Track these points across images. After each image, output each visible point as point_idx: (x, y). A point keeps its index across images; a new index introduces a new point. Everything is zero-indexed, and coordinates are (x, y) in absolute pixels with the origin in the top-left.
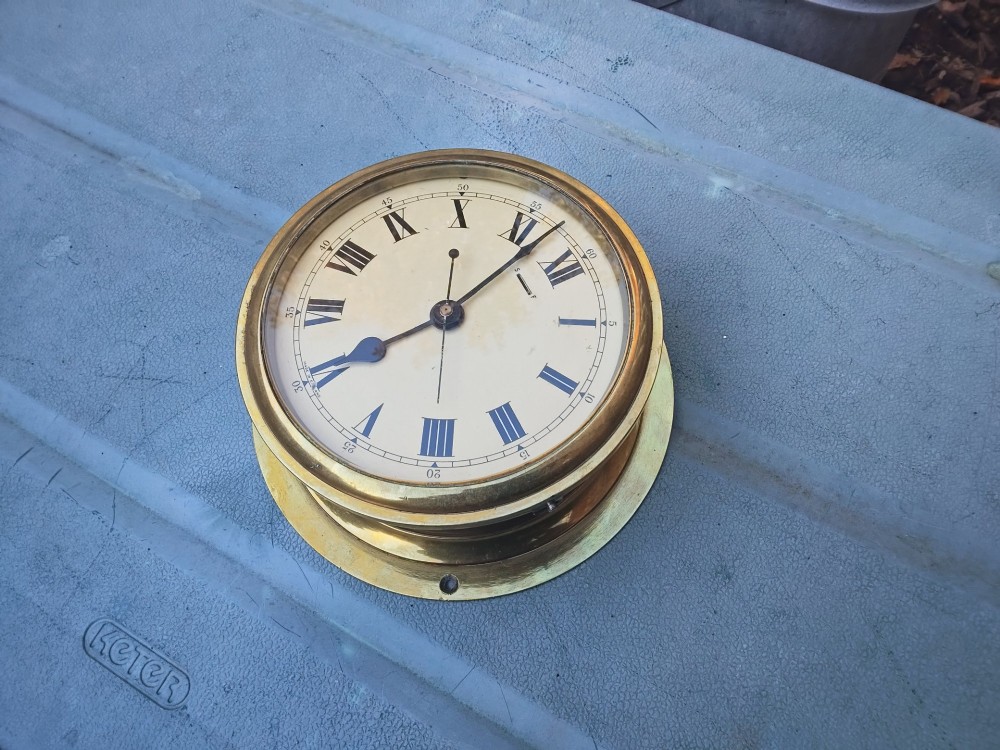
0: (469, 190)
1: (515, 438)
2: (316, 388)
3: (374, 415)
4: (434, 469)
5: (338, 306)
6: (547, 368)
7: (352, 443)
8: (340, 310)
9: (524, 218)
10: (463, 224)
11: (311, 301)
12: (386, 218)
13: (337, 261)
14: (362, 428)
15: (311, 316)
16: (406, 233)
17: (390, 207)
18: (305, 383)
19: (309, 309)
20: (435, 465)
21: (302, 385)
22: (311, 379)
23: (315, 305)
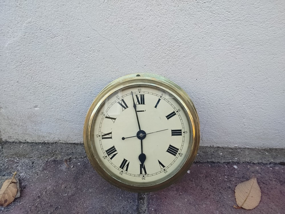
0: (104, 113)
1: (181, 133)
2: (146, 174)
3: (160, 163)
4: (180, 154)
5: (125, 161)
6: (167, 117)
7: (165, 171)
8: (127, 161)
9: (120, 102)
10: (115, 119)
11: (120, 167)
12: (103, 138)
13: (111, 156)
14: (162, 167)
15: (125, 168)
16: (110, 135)
17: (100, 136)
18: (144, 176)
19: (122, 168)
20: (179, 154)
21: (144, 177)
22: (143, 175)
23: (122, 166)
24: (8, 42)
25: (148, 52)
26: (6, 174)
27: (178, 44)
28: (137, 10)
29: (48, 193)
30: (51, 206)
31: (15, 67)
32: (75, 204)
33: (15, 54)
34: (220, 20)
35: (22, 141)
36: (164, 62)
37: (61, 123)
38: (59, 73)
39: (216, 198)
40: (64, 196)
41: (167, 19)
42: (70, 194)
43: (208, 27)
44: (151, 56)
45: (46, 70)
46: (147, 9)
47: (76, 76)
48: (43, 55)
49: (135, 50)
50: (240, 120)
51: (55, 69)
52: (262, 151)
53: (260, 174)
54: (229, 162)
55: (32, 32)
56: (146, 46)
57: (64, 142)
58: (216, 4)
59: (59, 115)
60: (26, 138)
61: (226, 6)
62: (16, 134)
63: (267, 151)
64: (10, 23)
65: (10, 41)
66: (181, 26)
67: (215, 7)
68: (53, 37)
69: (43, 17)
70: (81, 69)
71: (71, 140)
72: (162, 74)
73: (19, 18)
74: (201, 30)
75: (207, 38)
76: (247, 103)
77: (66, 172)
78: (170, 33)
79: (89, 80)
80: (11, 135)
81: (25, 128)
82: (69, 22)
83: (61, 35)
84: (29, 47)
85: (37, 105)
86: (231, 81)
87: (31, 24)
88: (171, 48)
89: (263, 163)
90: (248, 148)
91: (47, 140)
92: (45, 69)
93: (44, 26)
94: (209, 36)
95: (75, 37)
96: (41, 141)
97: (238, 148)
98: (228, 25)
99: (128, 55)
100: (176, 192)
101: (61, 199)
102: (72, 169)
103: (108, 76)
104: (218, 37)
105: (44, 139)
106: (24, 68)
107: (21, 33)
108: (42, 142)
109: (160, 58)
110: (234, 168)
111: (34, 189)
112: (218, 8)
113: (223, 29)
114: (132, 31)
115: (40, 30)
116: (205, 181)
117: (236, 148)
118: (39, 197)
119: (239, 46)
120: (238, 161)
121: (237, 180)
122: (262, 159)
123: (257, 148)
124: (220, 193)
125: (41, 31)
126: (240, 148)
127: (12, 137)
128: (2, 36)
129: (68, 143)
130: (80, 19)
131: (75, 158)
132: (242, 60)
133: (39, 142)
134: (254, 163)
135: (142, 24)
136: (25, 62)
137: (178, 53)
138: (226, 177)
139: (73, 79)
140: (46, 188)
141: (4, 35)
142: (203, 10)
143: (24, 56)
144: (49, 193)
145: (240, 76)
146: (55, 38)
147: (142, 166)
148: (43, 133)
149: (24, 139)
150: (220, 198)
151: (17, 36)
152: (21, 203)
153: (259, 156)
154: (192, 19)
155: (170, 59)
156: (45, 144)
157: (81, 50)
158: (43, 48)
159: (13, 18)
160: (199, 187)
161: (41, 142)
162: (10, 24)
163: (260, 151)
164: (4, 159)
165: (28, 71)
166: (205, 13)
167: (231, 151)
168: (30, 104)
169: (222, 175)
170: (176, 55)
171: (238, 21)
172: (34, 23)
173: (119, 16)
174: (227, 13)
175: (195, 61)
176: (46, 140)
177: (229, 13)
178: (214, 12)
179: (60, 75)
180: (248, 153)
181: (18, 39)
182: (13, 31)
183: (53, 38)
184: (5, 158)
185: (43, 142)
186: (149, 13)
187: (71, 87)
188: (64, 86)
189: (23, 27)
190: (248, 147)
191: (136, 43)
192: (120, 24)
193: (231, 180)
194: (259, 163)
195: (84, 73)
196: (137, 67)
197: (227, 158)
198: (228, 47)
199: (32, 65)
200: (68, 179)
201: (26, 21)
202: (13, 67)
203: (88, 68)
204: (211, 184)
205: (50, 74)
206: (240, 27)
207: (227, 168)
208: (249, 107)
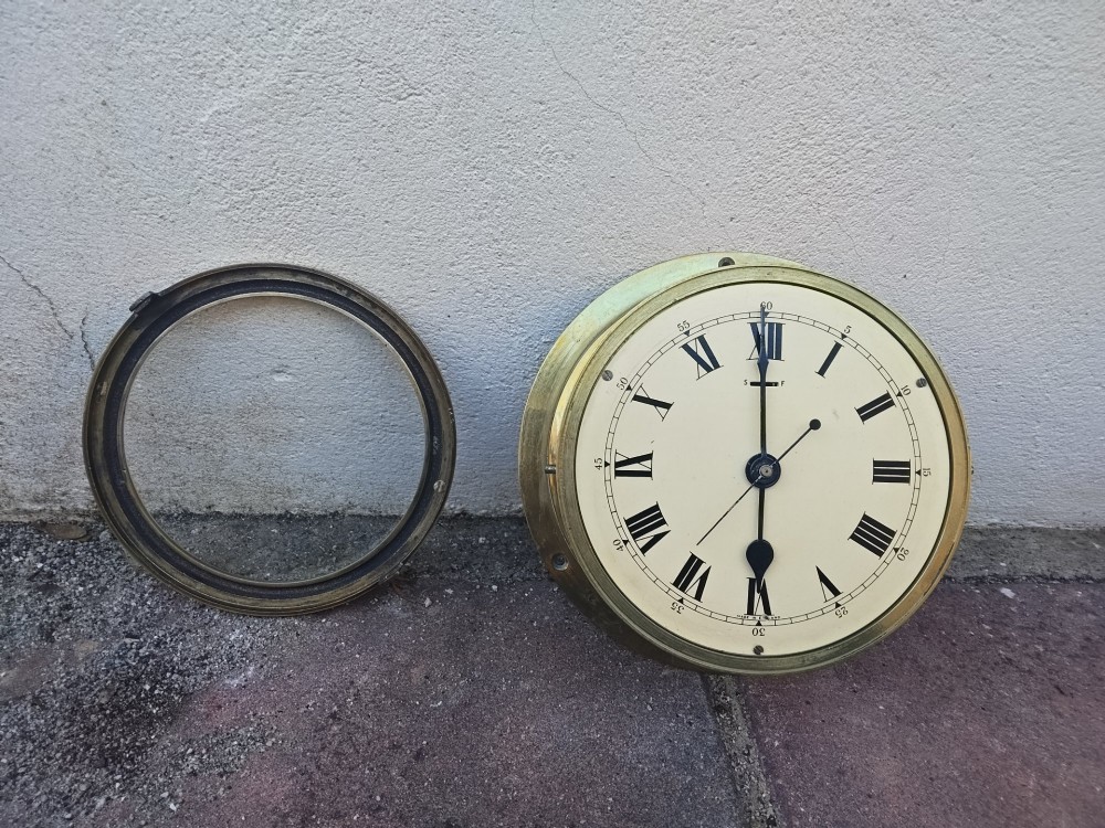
0: (629, 381)
2: (770, 617)
3: (824, 579)
5: (693, 563)
6: (859, 412)
8: (700, 562)
9: (692, 345)
10: (667, 406)
11: (676, 584)
12: (618, 474)
13: (643, 541)
14: (830, 594)
15: (693, 589)
16: (645, 463)
17: (607, 464)
18: (759, 624)
19: (683, 589)
21: (759, 628)
22: (758, 618)
23: (682, 582)
24: (216, 103)
25: (752, 168)
26: (164, 636)
27: (863, 144)
28: (743, 8)
29: (366, 699)
30: (395, 747)
31: (225, 207)
32: (485, 735)
33: (234, 154)
34: (1019, 67)
35: (193, 510)
36: (804, 208)
37: (370, 436)
38: (400, 240)
39: (977, 697)
40: (435, 709)
41: (840, 50)
42: (453, 701)
43: (976, 86)
44: (760, 185)
45: (351, 226)
46: (776, 7)
47: (466, 253)
48: (352, 164)
49: (704, 160)
50: (1025, 428)
51: (387, 222)
52: (1081, 539)
53: (1094, 613)
54: (984, 577)
55: (321, 70)
56: (750, 144)
57: (367, 513)
58: (1016, 8)
59: (368, 404)
60: (213, 498)
61: (1049, 18)
62: (177, 482)
63: (1095, 536)
64: (235, 26)
65: (226, 99)
66: (885, 79)
67: (1010, 18)
68: (404, 95)
69: (379, 14)
70: (490, 226)
71: (397, 503)
72: (788, 252)
73: (279, 10)
74: (952, 98)
75: (966, 125)
76: (1056, 368)
77: (409, 624)
78: (842, 102)
79: (509, 268)
80: (152, 487)
81: (217, 456)
82: (479, 39)
83: (436, 90)
84: (299, 130)
85: (285, 362)
86: (1019, 284)
87: (324, 38)
88: (836, 158)
89: (1091, 579)
90: (1033, 530)
91: (299, 506)
92: (348, 219)
93: (377, 47)
94: (973, 121)
95: (492, 99)
96: (276, 509)
97: (1000, 530)
98: (1042, 85)
99: (678, 179)
100: (837, 683)
101: (427, 720)
102: (431, 612)
103: (587, 254)
104: (1004, 124)
105: (290, 502)
106: (264, 214)
107: (277, 70)
108: (277, 513)
109: (788, 192)
110: (1005, 597)
111: (305, 689)
112: (1020, 21)
113: (1023, 97)
114: (708, 88)
115: (357, 63)
116: (921, 641)
117: (993, 531)
118: (333, 716)
119: (1065, 162)
120: (1011, 574)
121: (1026, 637)
122: (1086, 564)
123: (1062, 527)
124: (984, 679)
125: (362, 66)
126: (1005, 530)
127: (154, 495)
128: (192, 78)
129: (384, 514)
130: (521, 29)
131: (428, 572)
132: (1069, 210)
133: (267, 512)
134: (1062, 580)
135: (751, 62)
136: (273, 187)
137: (857, 176)
138: (987, 627)
139: (452, 265)
140: (352, 683)
141: (202, 76)
142: (971, 28)
143: (274, 163)
144: (373, 702)
145: (1053, 269)
146: (411, 98)
147: (757, 586)
148: (289, 476)
149: (203, 504)
150: (989, 697)
151: (259, 81)
152: (269, 744)
153: (1074, 555)
154: (927, 54)
155: (826, 199)
156: (290, 519)
157: (504, 152)
158: (357, 136)
159: (254, 10)
160: (907, 664)
161: (273, 512)
162: (236, 31)
163: (1074, 539)
164: (136, 580)
165: (275, 226)
166: (973, 35)
167: (978, 538)
168: (258, 359)
169: (970, 621)
170: (850, 184)
171: (1076, 74)
172: (339, 33)
173: (671, 28)
174: (1047, 40)
175: (911, 209)
176: (295, 505)
177: (1053, 44)
178: (1005, 37)
179: (405, 247)
180: (1036, 546)
181: (262, 94)
182: (242, 62)
183: (405, 99)
184: (137, 575)
185: (283, 512)
186: (781, 24)
187: (439, 294)
188: (410, 292)
189: (290, 46)
190: (1033, 524)
191: (716, 133)
192: (668, 56)
193: (1006, 638)
194: (1078, 579)
195: (496, 240)
196: (703, 223)
197: (974, 564)
198: (1030, 164)
199: (298, 203)
200: (426, 649)
201: (307, 25)
202: (217, 207)
203: (516, 222)
204: (944, 652)
205: (362, 242)
206: (1079, 95)
207: (980, 598)
208: (1063, 381)
